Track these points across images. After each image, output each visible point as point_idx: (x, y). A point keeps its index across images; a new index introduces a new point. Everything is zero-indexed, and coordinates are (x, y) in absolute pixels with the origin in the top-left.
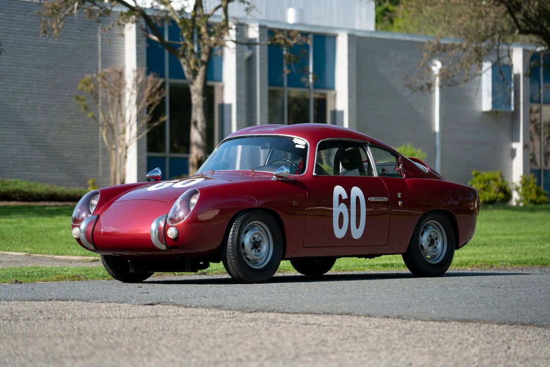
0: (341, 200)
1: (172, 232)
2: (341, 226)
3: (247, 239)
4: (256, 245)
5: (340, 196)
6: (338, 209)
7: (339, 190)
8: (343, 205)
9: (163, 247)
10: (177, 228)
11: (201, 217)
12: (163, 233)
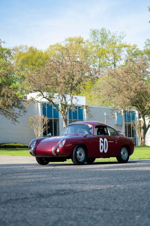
0: (102, 142)
1: (58, 151)
3: (78, 153)
4: (80, 155)
6: (101, 144)
9: (56, 155)
10: (59, 149)
11: (66, 146)
12: (56, 151)
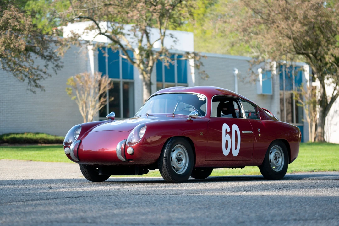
0: (227, 132)
1: (130, 151)
2: (226, 148)
3: (174, 155)
4: (179, 160)
5: (226, 130)
6: (225, 137)
7: (225, 126)
8: (228, 135)
9: (124, 159)
10: (133, 148)
11: (149, 140)
12: (124, 151)
